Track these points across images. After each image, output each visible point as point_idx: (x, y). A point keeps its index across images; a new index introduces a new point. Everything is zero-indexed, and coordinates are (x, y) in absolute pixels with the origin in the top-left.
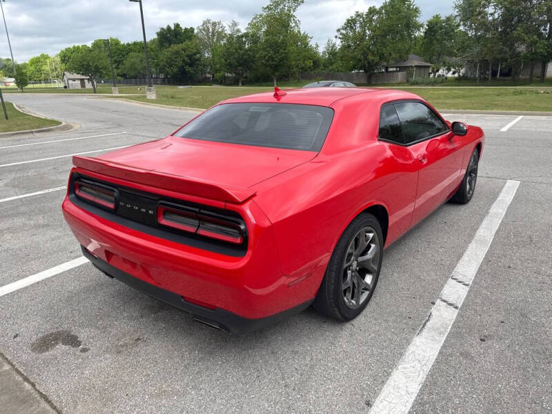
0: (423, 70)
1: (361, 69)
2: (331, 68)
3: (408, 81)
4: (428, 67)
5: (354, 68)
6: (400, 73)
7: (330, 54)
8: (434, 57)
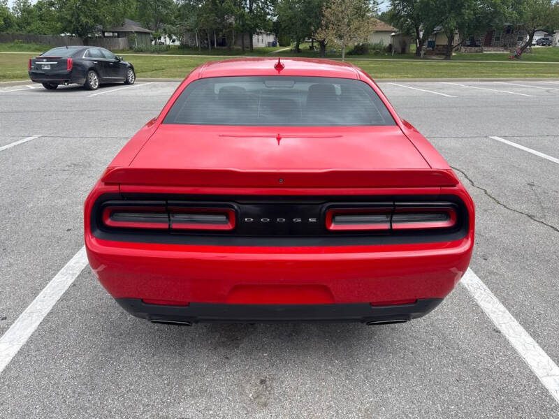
0: (144, 36)
1: (73, 32)
2: (28, 28)
3: (131, 48)
4: (149, 33)
5: (64, 30)
6: (120, 39)
7: (23, 11)
8: (151, 23)
